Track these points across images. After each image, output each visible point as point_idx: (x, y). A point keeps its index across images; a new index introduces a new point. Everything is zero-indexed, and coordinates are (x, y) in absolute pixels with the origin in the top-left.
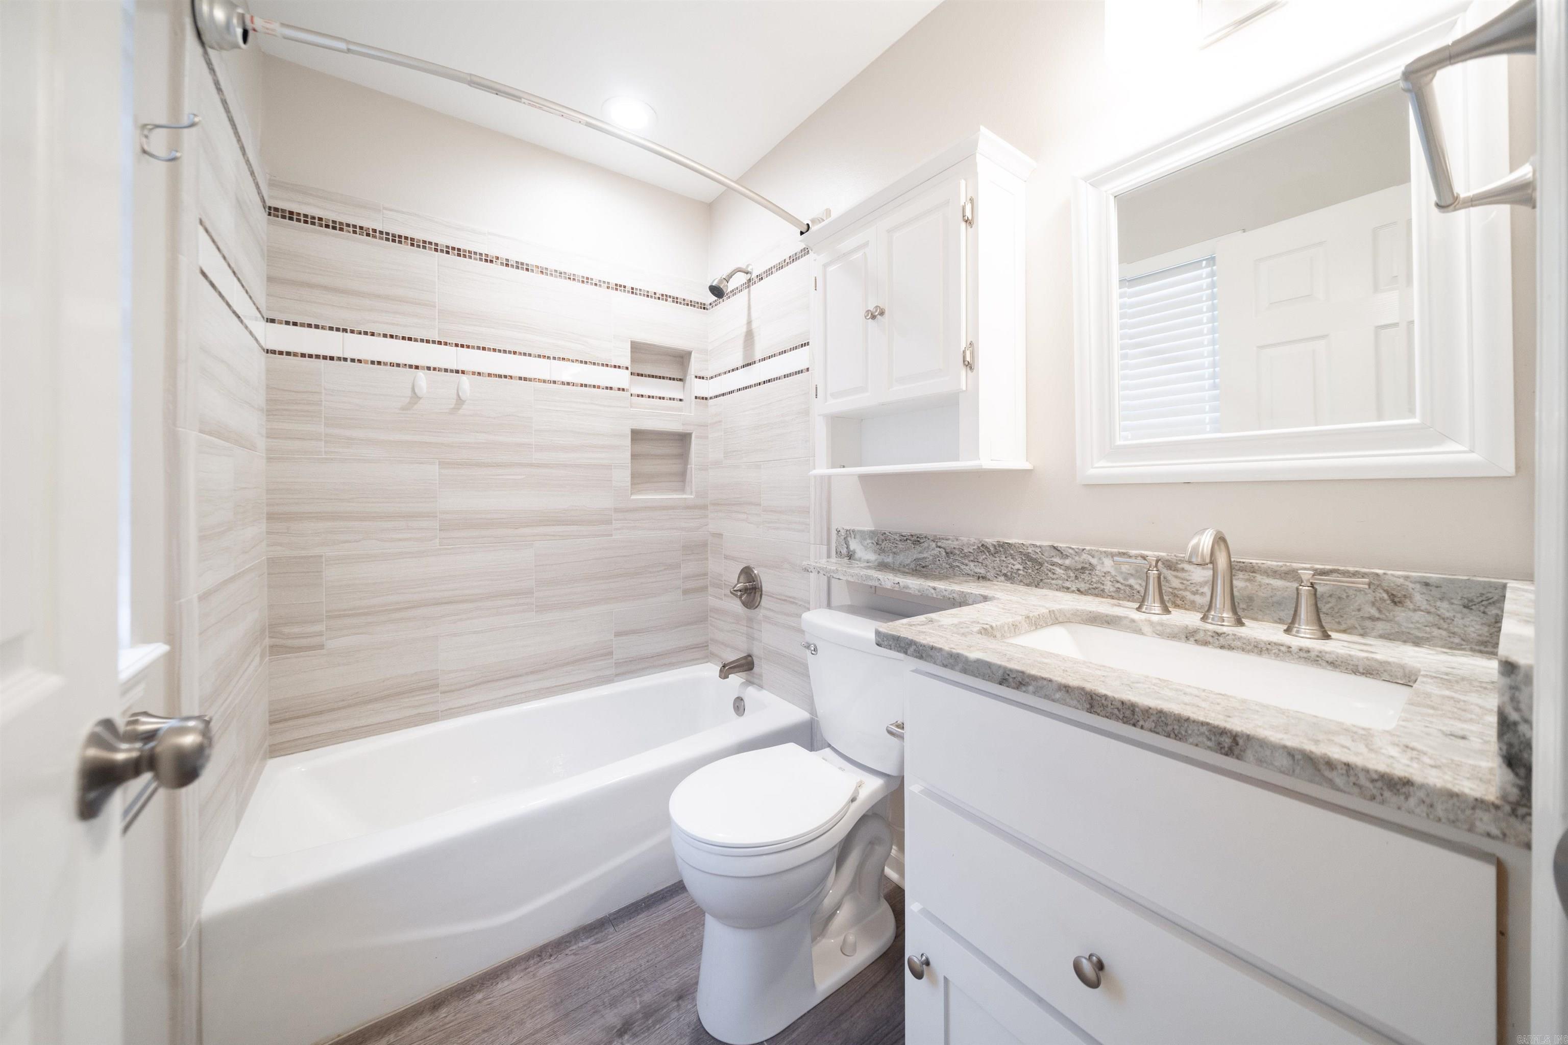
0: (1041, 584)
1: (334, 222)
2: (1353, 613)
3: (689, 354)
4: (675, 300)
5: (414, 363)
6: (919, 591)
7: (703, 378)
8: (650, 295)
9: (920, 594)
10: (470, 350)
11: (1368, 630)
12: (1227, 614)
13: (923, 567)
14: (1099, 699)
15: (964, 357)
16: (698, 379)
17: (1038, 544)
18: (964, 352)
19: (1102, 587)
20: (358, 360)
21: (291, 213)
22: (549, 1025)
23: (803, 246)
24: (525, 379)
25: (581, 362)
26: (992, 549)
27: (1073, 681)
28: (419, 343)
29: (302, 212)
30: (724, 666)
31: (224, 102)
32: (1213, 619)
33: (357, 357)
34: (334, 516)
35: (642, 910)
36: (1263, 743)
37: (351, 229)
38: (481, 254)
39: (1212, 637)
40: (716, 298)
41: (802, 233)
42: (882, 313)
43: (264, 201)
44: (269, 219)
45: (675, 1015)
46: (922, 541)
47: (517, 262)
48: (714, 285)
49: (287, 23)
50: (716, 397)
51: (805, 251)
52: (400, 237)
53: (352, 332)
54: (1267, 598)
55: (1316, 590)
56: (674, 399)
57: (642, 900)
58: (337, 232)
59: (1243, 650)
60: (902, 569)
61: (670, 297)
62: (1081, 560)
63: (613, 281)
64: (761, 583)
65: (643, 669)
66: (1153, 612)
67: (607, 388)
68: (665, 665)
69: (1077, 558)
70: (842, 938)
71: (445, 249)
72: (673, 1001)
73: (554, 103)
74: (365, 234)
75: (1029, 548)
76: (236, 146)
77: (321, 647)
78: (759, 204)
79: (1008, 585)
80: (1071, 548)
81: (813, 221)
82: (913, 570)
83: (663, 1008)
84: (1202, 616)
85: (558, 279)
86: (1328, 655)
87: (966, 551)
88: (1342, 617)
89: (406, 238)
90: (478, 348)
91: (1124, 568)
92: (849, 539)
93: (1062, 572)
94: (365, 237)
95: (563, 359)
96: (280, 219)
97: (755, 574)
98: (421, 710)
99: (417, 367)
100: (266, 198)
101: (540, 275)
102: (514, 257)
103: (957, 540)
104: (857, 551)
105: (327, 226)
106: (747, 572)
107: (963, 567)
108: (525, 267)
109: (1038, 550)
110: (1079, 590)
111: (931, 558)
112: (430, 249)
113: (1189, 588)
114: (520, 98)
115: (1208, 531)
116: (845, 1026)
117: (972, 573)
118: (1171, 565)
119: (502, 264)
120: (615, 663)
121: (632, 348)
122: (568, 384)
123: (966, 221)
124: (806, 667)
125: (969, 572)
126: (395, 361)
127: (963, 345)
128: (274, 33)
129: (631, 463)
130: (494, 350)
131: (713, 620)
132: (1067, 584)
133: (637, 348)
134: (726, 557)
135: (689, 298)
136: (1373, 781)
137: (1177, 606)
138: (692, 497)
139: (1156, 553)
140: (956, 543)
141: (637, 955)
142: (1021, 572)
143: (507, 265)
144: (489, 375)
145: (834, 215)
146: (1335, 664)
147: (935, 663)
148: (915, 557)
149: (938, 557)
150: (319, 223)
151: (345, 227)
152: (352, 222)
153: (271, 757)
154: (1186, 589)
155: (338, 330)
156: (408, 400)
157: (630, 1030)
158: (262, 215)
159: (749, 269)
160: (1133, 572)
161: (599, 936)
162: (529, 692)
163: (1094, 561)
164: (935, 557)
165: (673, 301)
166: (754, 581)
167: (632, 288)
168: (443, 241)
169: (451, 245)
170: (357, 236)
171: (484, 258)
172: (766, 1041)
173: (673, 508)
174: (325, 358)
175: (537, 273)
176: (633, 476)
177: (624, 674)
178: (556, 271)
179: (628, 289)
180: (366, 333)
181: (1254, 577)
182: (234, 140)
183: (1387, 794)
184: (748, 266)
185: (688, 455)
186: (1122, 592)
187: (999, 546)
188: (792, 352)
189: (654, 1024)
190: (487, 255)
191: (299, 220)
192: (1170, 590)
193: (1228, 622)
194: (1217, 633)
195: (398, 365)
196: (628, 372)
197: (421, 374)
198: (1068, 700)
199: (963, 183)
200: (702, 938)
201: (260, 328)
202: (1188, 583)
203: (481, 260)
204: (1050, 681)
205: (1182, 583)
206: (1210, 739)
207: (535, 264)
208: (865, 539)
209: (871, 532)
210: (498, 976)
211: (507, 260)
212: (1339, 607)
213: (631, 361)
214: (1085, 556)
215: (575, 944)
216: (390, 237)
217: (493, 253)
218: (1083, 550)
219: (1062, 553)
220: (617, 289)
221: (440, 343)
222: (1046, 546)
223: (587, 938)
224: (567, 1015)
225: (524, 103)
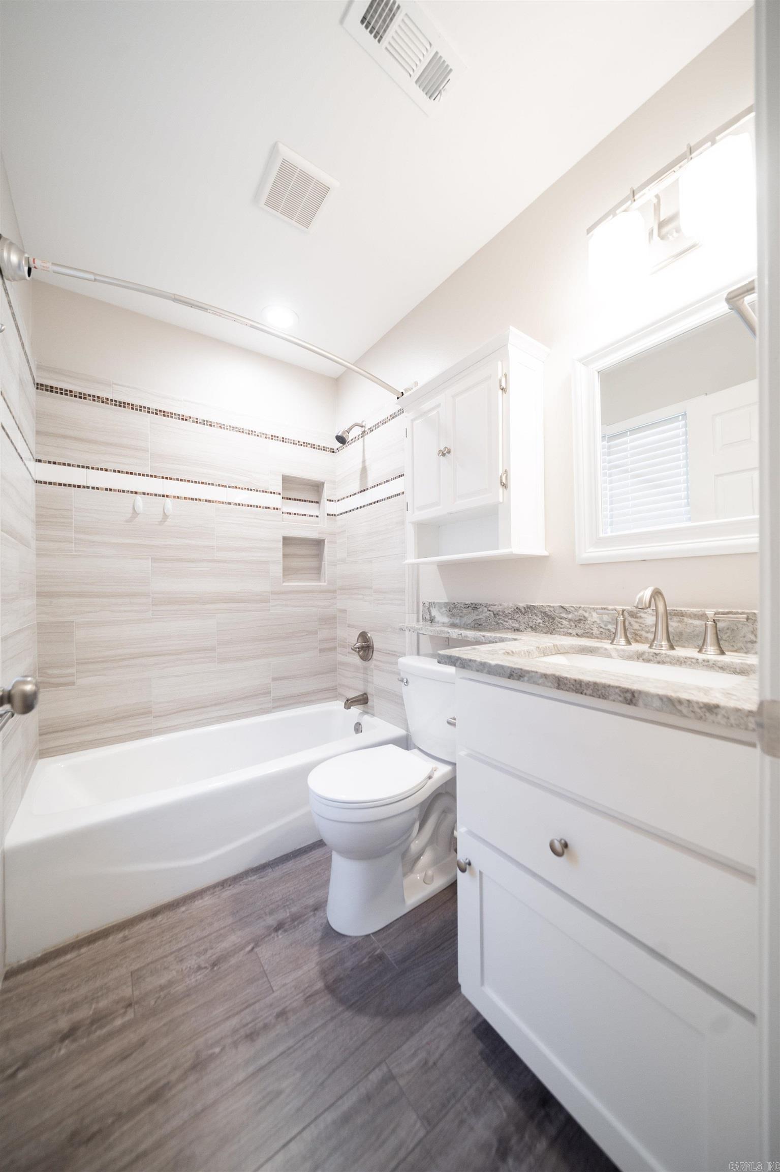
0: (554, 632)
1: (80, 393)
2: (741, 639)
3: (323, 484)
4: (313, 446)
5: (134, 490)
6: (474, 639)
7: (333, 501)
8: (295, 442)
9: (475, 640)
10: (172, 481)
11: (749, 650)
12: (665, 642)
13: (479, 625)
14: (562, 680)
15: (501, 480)
16: (329, 502)
17: (552, 605)
18: (501, 477)
19: (592, 631)
20: (97, 488)
21: (52, 387)
22: (230, 925)
23: (399, 407)
24: (210, 501)
25: (248, 489)
26: (523, 610)
27: (549, 672)
28: (138, 476)
29: (59, 386)
30: (347, 701)
31: (13, 314)
32: (656, 646)
33: (96, 486)
34: (81, 595)
35: (291, 859)
36: (647, 694)
37: (91, 398)
38: (179, 415)
39: (653, 656)
40: (341, 445)
41: (398, 398)
42: (449, 452)
43: (34, 380)
44: (37, 392)
45: (312, 919)
46: (478, 607)
47: (203, 420)
48: (339, 435)
49: (55, 262)
50: (342, 514)
51: (401, 411)
52: (124, 403)
53: (93, 468)
54: (691, 633)
55: (716, 624)
56: (312, 516)
57: (291, 853)
58: (82, 400)
59: (671, 663)
60: (466, 627)
61: (309, 444)
62: (579, 614)
63: (270, 433)
64: (373, 643)
65: (291, 704)
66: (621, 644)
67: (266, 508)
68: (307, 701)
69: (576, 613)
70: (424, 874)
71: (155, 412)
72: (311, 911)
73: (230, 312)
74: (101, 401)
75: (546, 608)
76: (19, 343)
77: (73, 684)
78: (368, 378)
79: (533, 633)
80: (572, 607)
81: (406, 390)
82: (473, 627)
83: (305, 915)
84: (649, 645)
85: (232, 432)
86: (719, 663)
87: (507, 612)
88: (734, 642)
89: (128, 404)
90: (178, 480)
91: (605, 618)
92: (431, 608)
93: (567, 623)
94: (101, 403)
95: (236, 487)
96: (44, 392)
97: (369, 637)
98: (140, 729)
99: (136, 493)
100: (35, 377)
101: (220, 429)
102: (201, 417)
103: (501, 605)
104: (436, 617)
105: (75, 396)
106: (363, 636)
107: (504, 623)
108: (209, 423)
109: (552, 609)
110: (577, 635)
111: (484, 618)
112: (145, 411)
113: (644, 629)
114: (207, 309)
115: (649, 588)
116: (424, 925)
117: (511, 627)
118: (633, 615)
119: (193, 421)
120: (273, 700)
121: (283, 480)
122: (239, 504)
123: (502, 389)
124: (401, 697)
125: (509, 627)
126: (122, 488)
127: (501, 472)
128: (48, 270)
129: (283, 560)
130: (188, 481)
131: (340, 670)
132: (570, 631)
133: (287, 481)
134: (349, 626)
135: (322, 445)
136: (701, 708)
137: (637, 641)
138: (325, 584)
139: (621, 607)
140: (500, 607)
141: (287, 885)
142: (541, 625)
143: (197, 422)
144: (185, 498)
145: (420, 384)
146: (723, 668)
147: (472, 670)
148: (474, 618)
149: (489, 617)
150: (70, 394)
151: (87, 397)
152: (92, 394)
153: (40, 758)
154: (642, 630)
155: (83, 467)
156: (130, 515)
157: (283, 928)
158: (32, 389)
159: (364, 424)
160: (610, 620)
161: (262, 873)
162: (213, 718)
163: (586, 615)
164: (487, 617)
165: (311, 447)
166: (368, 642)
167: (283, 438)
168: (153, 406)
169: (159, 408)
170: (95, 403)
171: (181, 417)
172: (373, 934)
173: (312, 592)
174: (74, 486)
175: (217, 427)
176: (284, 569)
177: (277, 707)
178: (230, 426)
179: (280, 438)
180: (102, 469)
181: (683, 619)
182: (18, 339)
183: (708, 714)
184: (363, 422)
185: (323, 555)
186: (604, 634)
187: (528, 608)
188: (393, 481)
189: (298, 925)
190: (183, 416)
191: (57, 392)
192: (633, 631)
193: (665, 647)
194: (656, 654)
195: (124, 491)
196: (280, 497)
197: (138, 497)
198: (546, 683)
199: (500, 363)
200: (330, 875)
201: (32, 465)
202: (644, 626)
203: (179, 419)
204: (537, 672)
205: (640, 626)
206: (620, 696)
207: (216, 422)
208: (441, 608)
209: (445, 603)
210: (195, 897)
211: (197, 419)
212: (733, 635)
213: (283, 489)
214: (581, 612)
215: (246, 878)
216: (118, 403)
217: (187, 414)
218: (580, 607)
219: (567, 610)
220: (272, 439)
221: (151, 476)
222: (557, 606)
223: (254, 875)
224: (240, 920)
225: (209, 313)
